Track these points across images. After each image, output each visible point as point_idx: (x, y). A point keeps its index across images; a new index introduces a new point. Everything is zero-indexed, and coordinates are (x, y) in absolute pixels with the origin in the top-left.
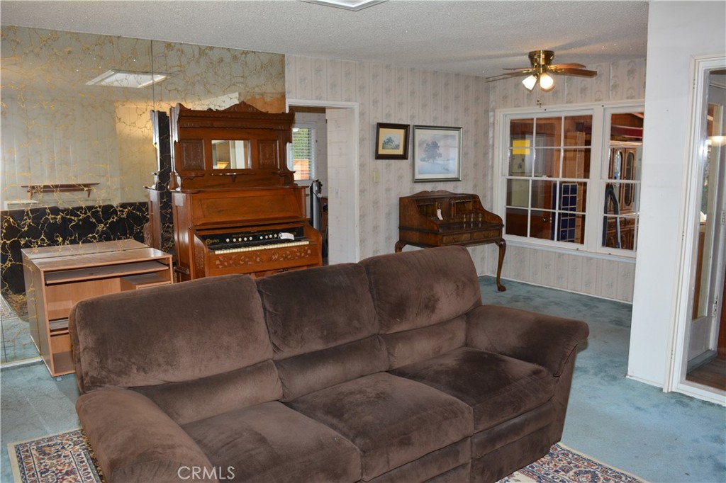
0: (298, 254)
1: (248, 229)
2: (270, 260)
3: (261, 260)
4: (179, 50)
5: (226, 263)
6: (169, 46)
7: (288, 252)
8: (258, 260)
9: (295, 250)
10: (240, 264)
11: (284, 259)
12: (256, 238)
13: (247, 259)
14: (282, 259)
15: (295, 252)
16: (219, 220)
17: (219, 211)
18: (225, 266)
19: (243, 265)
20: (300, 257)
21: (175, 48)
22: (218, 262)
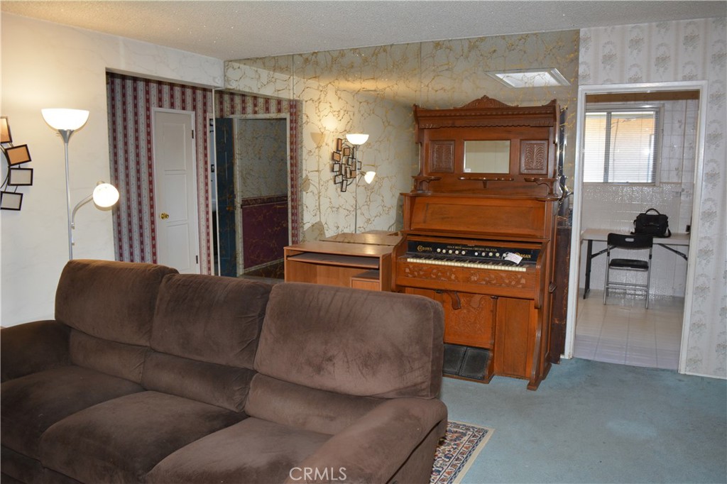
0: (507, 281)
1: (465, 242)
2: (468, 280)
3: (456, 278)
4: (447, 48)
5: (416, 273)
6: (437, 45)
7: (493, 276)
8: (453, 277)
9: (504, 275)
10: (431, 277)
11: (487, 284)
12: (470, 253)
13: (440, 274)
14: (484, 283)
15: (502, 277)
16: (438, 228)
17: (443, 219)
18: (415, 277)
19: (434, 279)
20: (508, 285)
21: (444, 46)
22: (407, 270)
